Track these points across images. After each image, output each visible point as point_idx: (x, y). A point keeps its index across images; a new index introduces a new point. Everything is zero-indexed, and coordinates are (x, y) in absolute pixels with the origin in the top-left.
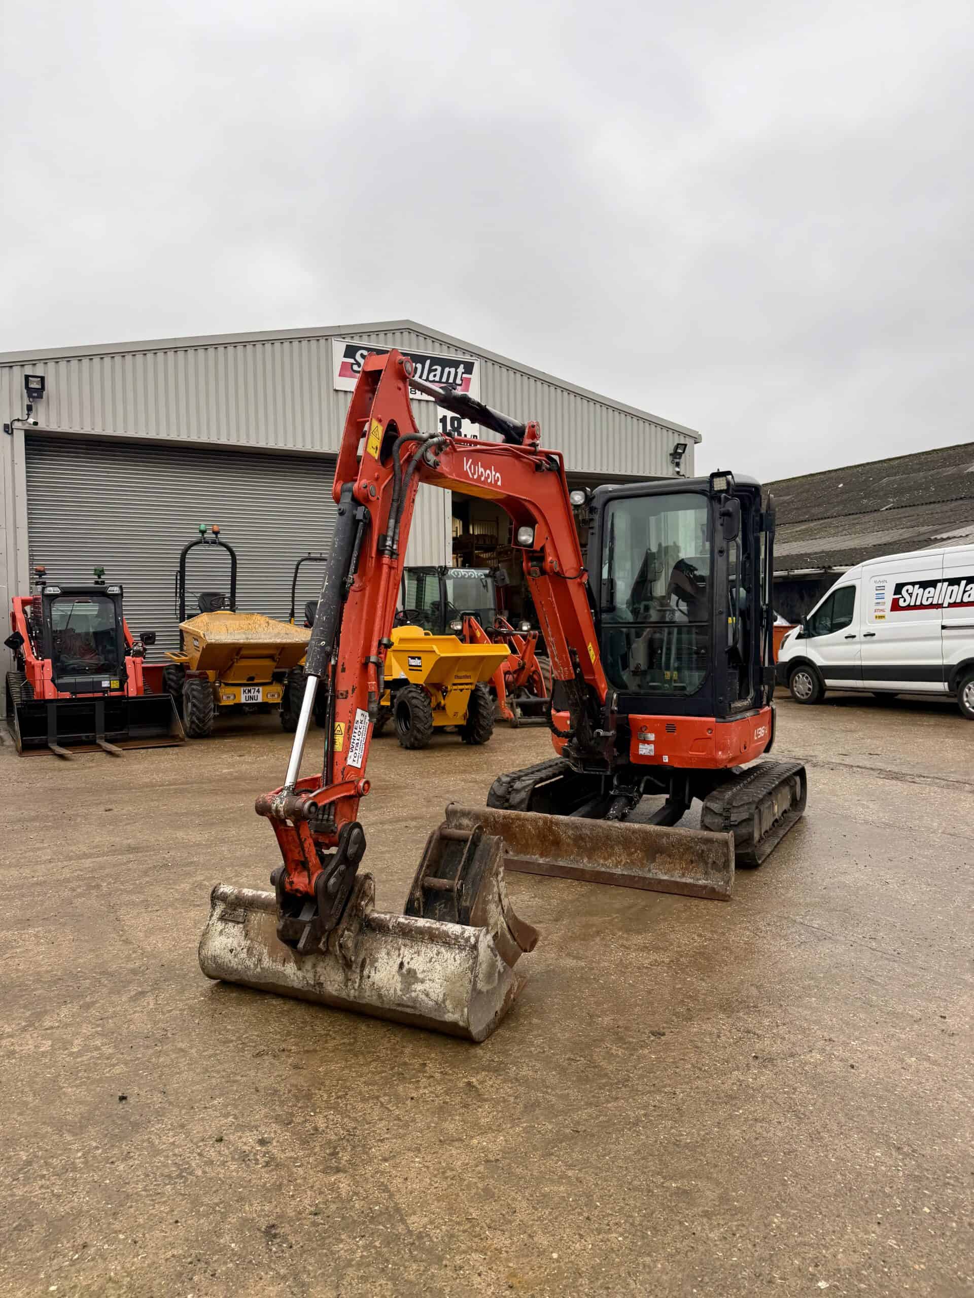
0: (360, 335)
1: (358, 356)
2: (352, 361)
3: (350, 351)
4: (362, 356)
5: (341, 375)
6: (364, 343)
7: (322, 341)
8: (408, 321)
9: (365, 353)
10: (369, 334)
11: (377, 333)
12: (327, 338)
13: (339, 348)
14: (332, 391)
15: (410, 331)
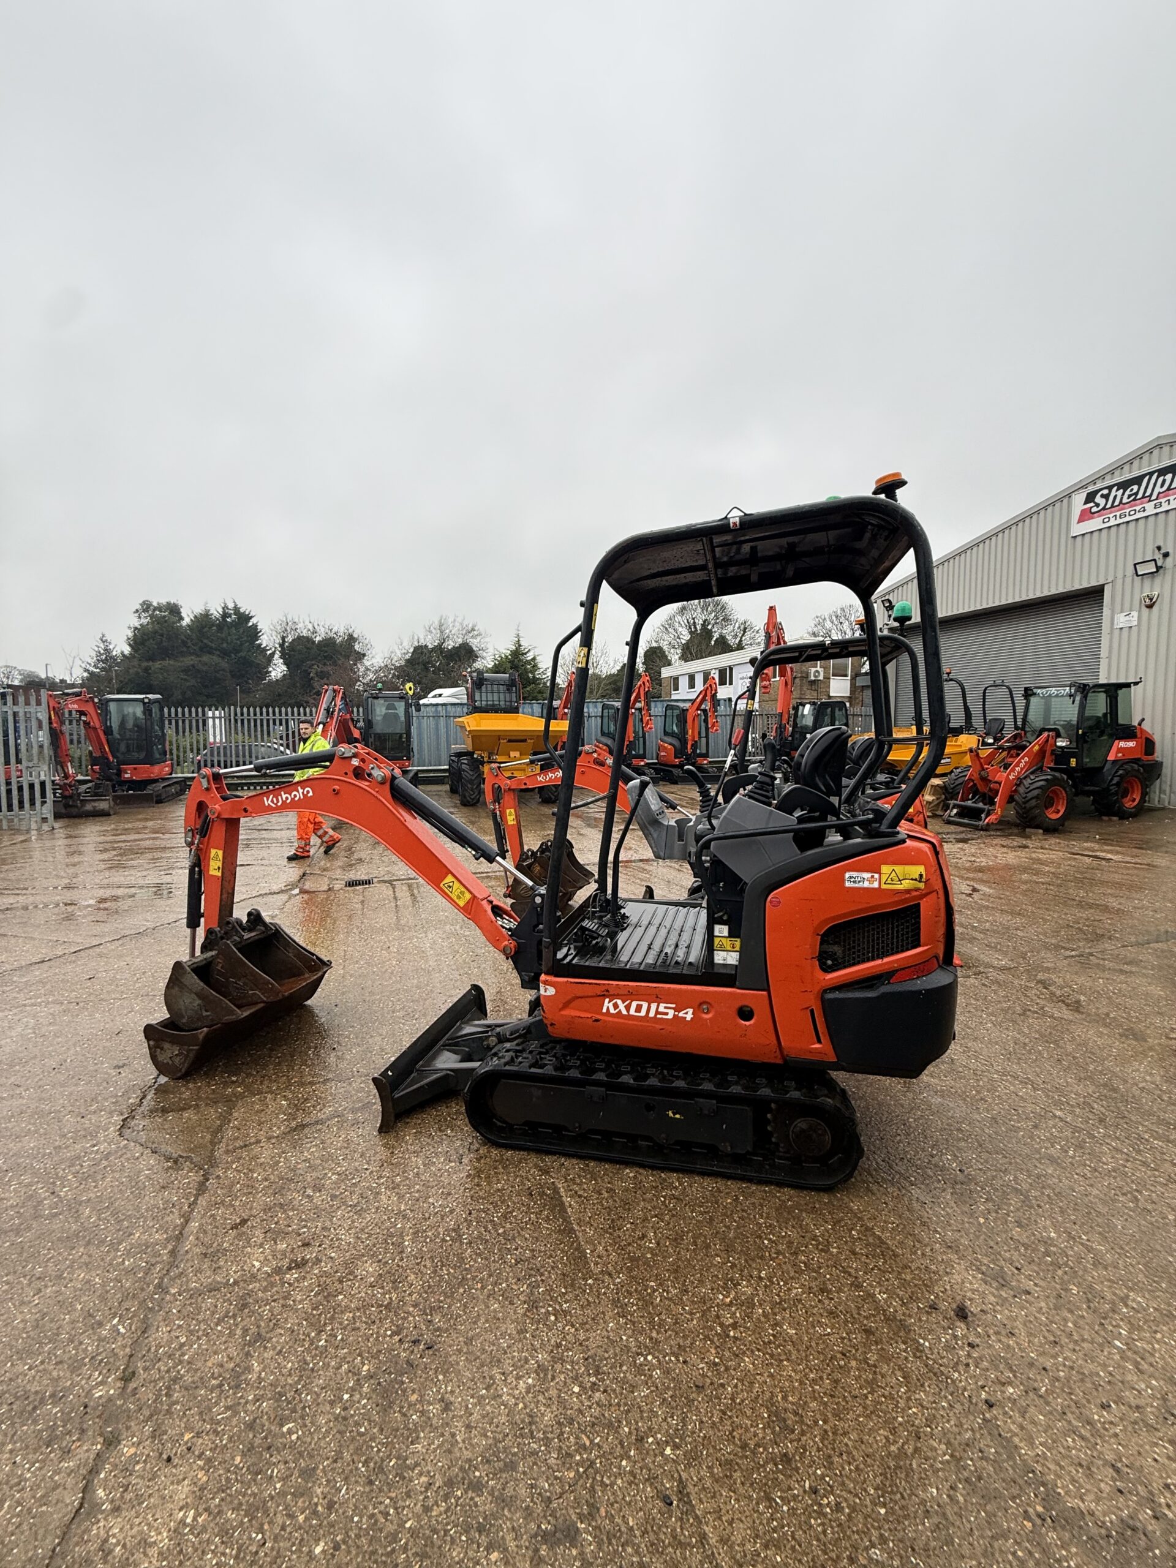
0: (1103, 477)
1: (1098, 499)
2: (1092, 504)
3: (1090, 498)
4: (1102, 496)
5: (1079, 522)
6: (1108, 482)
7: (1066, 500)
8: (1159, 438)
9: (1106, 492)
10: (1112, 472)
11: (1121, 467)
12: (1069, 496)
13: (1079, 499)
14: (1070, 541)
15: (1160, 446)
